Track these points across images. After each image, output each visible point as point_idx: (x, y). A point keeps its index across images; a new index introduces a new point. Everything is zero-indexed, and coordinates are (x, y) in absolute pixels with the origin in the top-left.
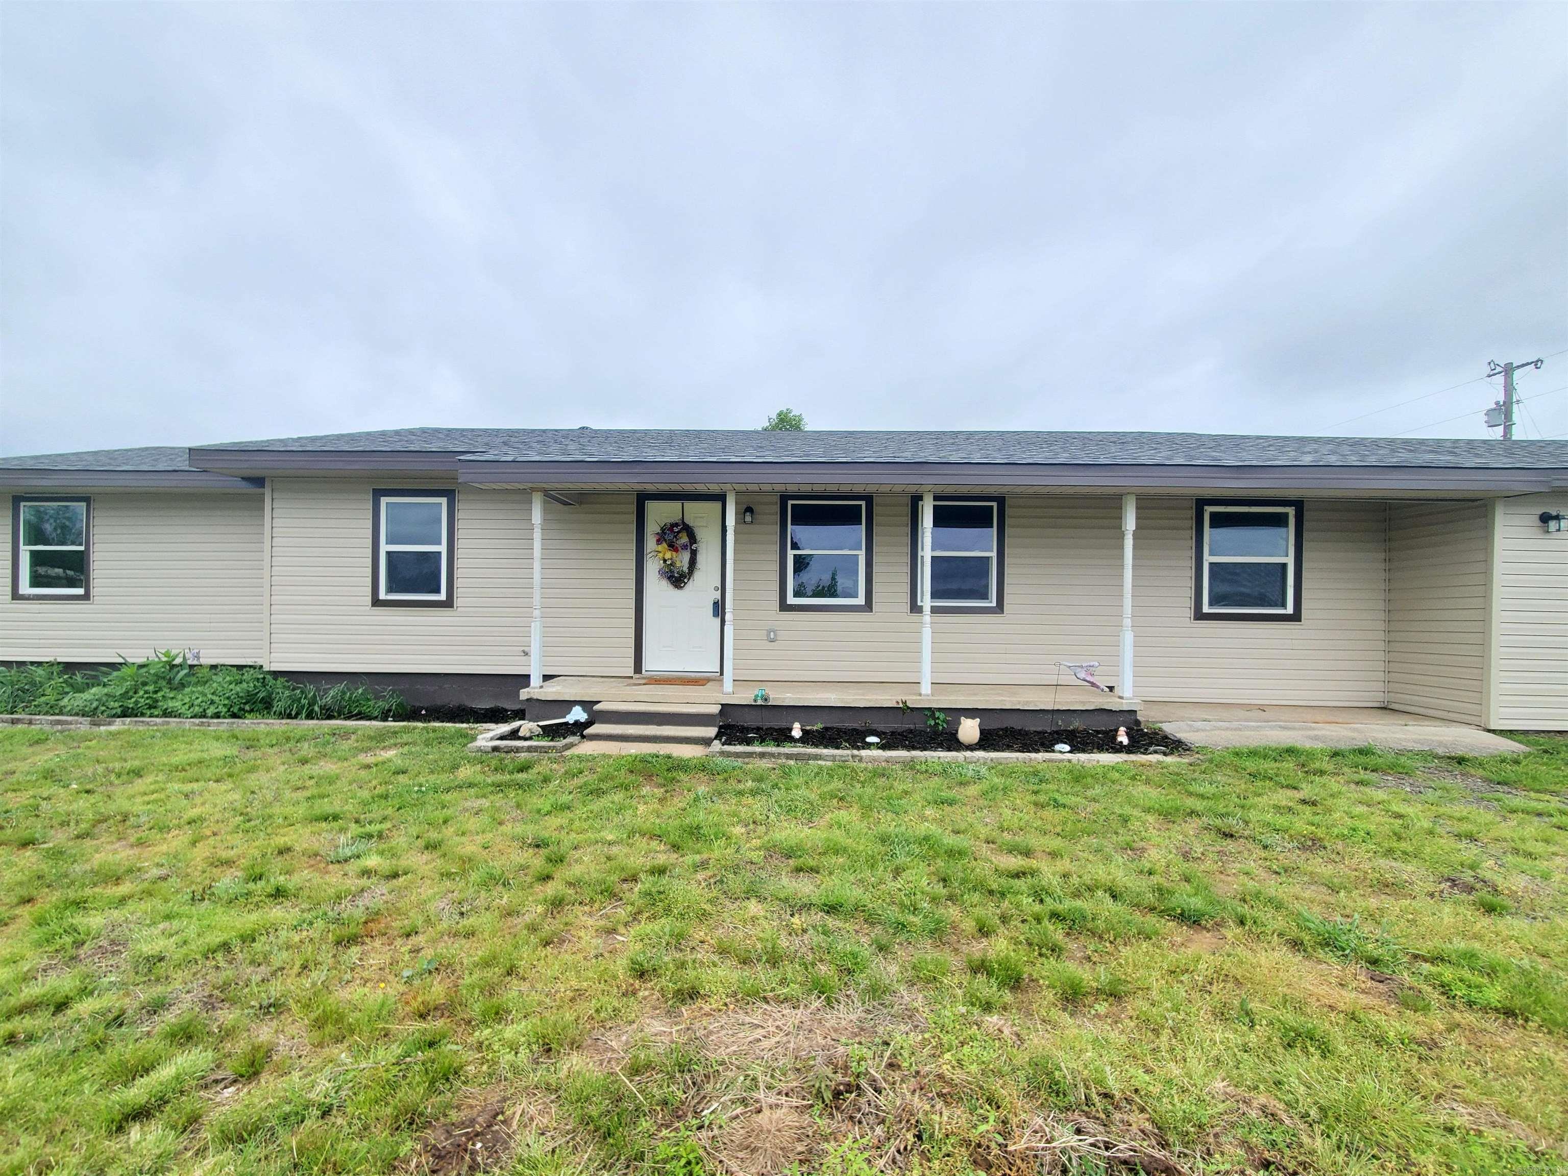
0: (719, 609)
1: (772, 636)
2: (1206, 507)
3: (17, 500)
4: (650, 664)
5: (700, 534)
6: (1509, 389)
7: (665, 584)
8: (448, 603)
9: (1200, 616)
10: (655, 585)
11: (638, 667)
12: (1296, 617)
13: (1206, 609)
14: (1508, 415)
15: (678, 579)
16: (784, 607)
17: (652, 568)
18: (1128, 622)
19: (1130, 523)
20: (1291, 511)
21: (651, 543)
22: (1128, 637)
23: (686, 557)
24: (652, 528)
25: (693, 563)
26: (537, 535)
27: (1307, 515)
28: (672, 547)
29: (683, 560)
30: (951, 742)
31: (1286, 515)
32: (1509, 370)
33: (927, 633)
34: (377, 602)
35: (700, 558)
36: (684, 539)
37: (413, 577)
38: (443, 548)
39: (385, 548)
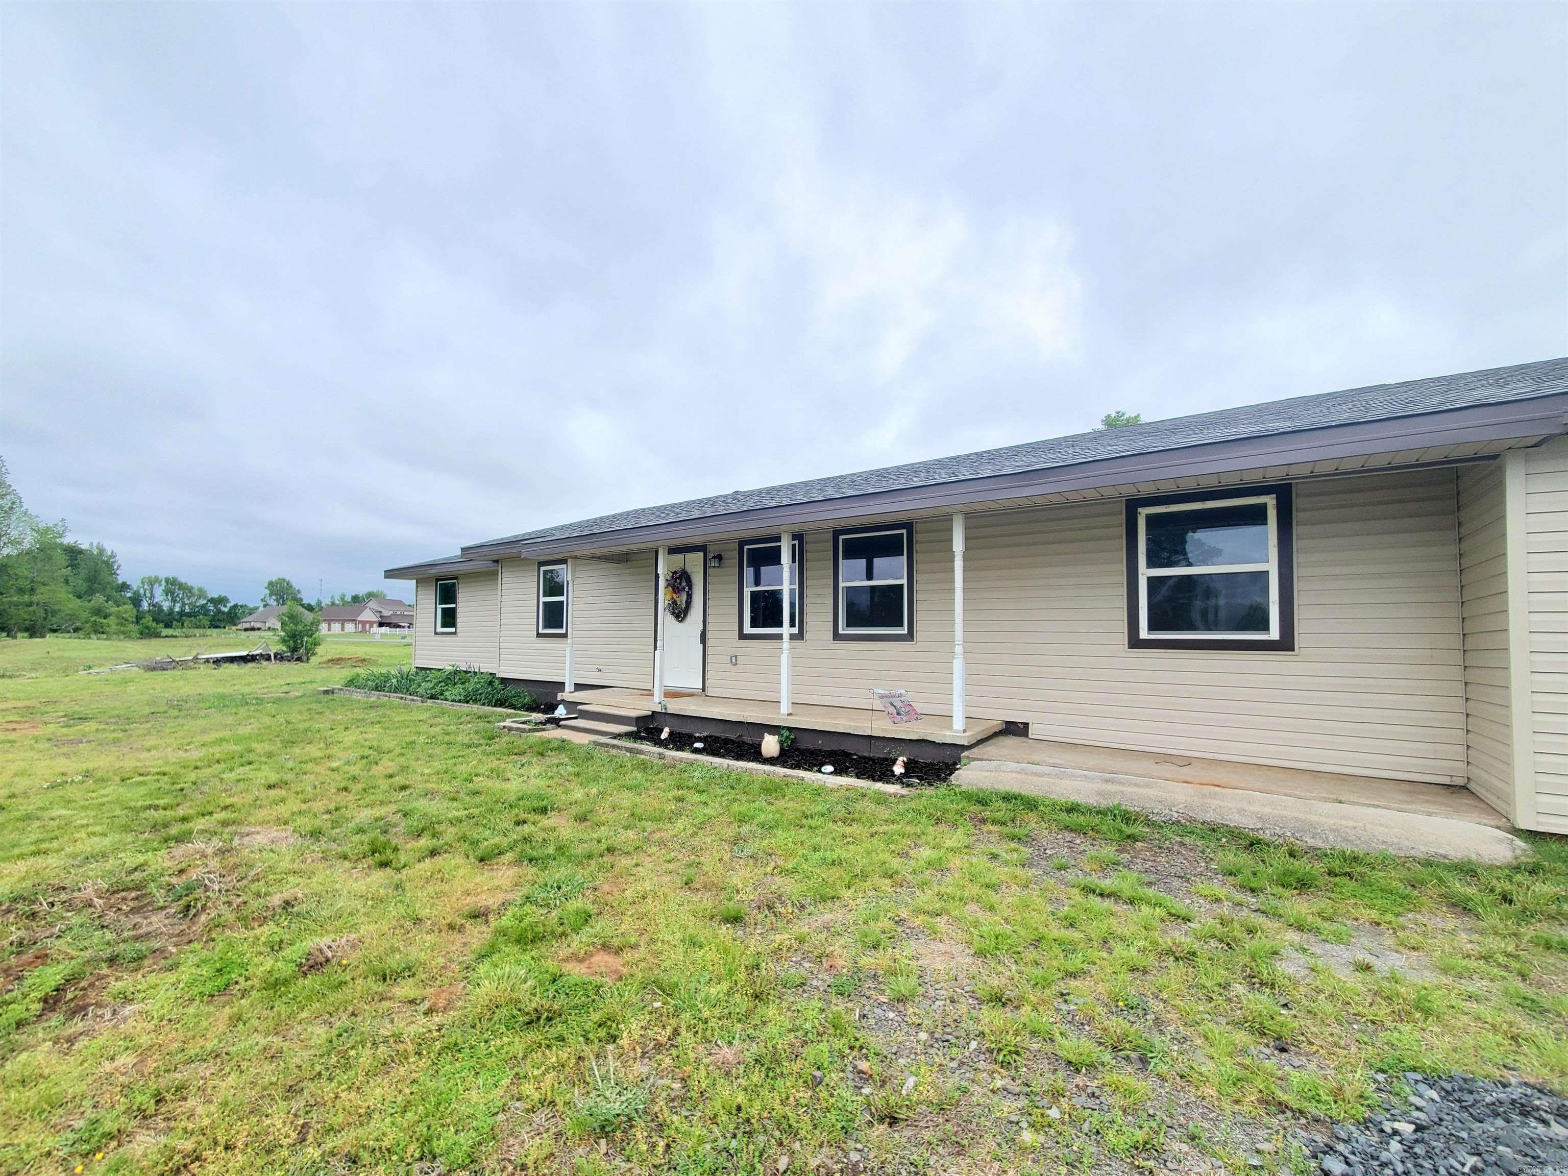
1: (734, 661)
2: (1140, 510)
3: (437, 580)
5: (693, 580)
7: (673, 619)
9: (1135, 643)
10: (665, 618)
12: (1286, 644)
13: (1144, 634)
15: (678, 614)
16: (742, 635)
17: (664, 604)
18: (959, 649)
19: (958, 545)
20: (1270, 501)
22: (958, 665)
23: (684, 597)
25: (688, 602)
27: (1297, 502)
28: (676, 590)
29: (682, 602)
30: (753, 753)
31: (1263, 508)
35: (694, 597)
36: (684, 584)
37: (554, 619)
38: (565, 598)
39: (542, 599)
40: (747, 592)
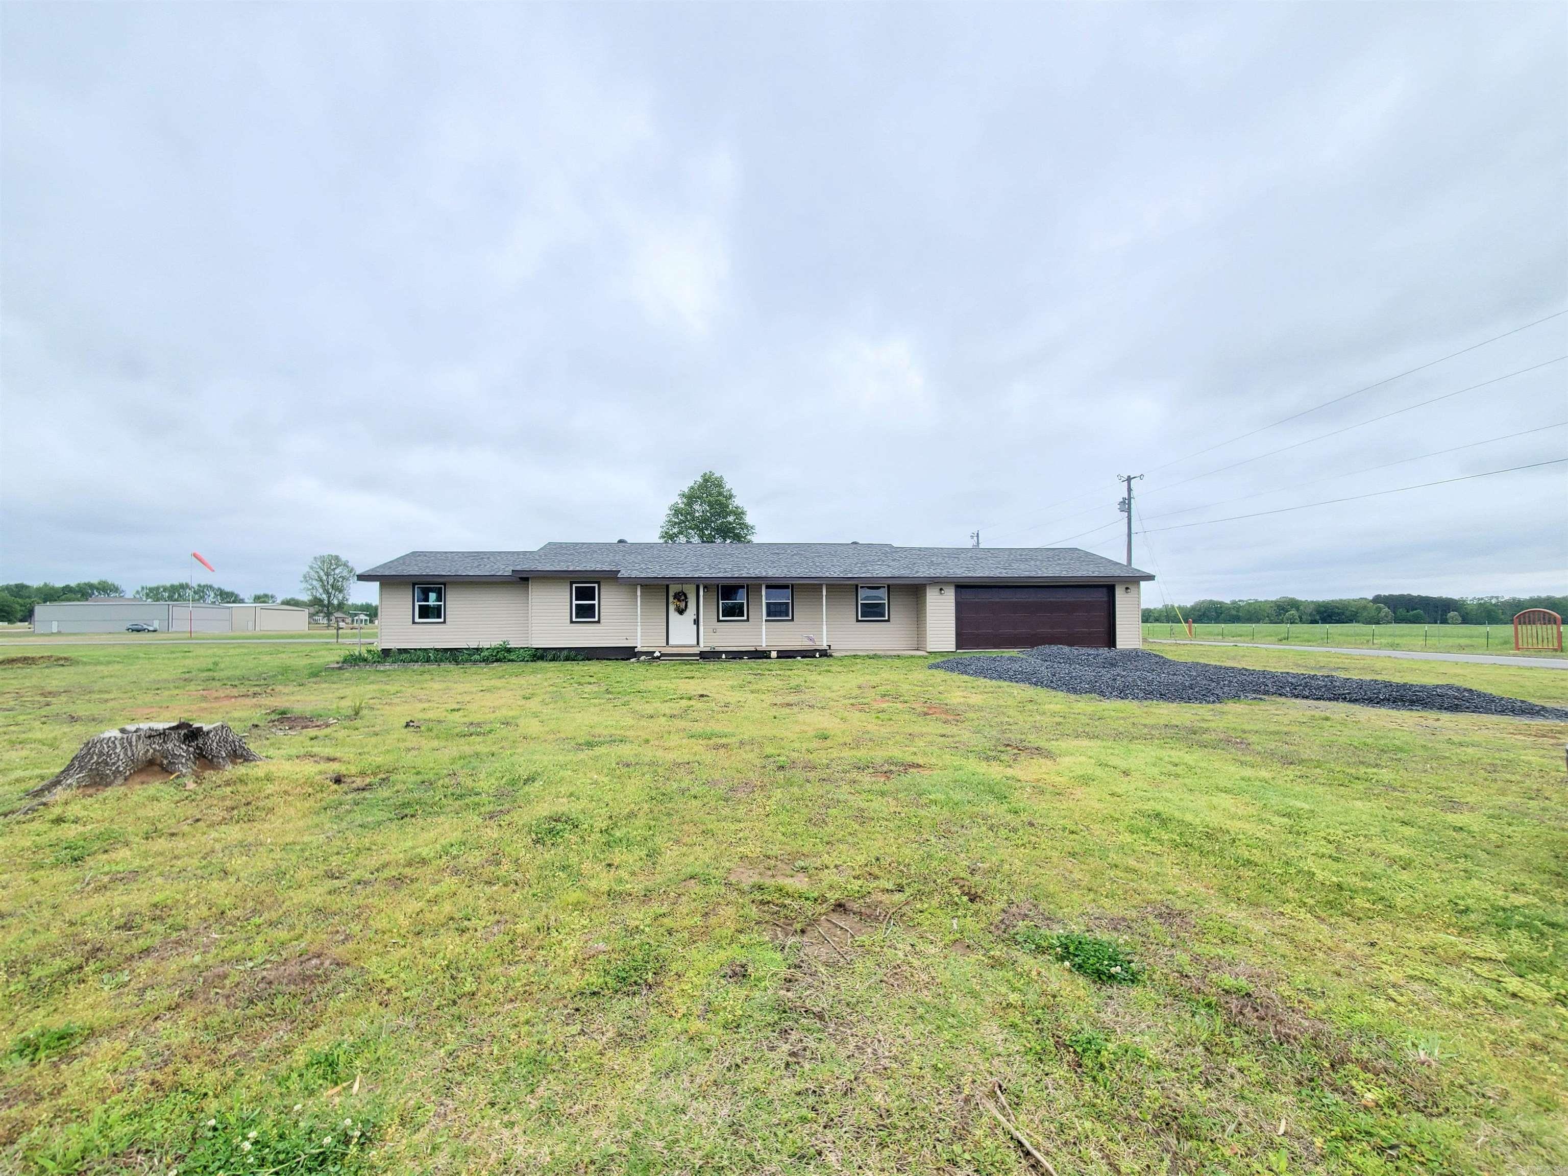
0: (697, 622)
1: (716, 629)
3: (414, 585)
4: (670, 642)
5: (688, 596)
6: (1129, 490)
7: (677, 613)
8: (599, 622)
9: (858, 621)
10: (673, 615)
11: (667, 643)
12: (888, 621)
13: (858, 618)
14: (1129, 504)
15: (681, 612)
16: (719, 621)
17: (672, 608)
19: (824, 593)
21: (671, 599)
22: (825, 627)
23: (684, 604)
24: (671, 594)
25: (686, 606)
26: (639, 599)
28: (679, 600)
29: (683, 605)
32: (1129, 479)
33: (764, 627)
34: (572, 622)
35: (689, 604)
36: (683, 598)
37: (585, 613)
38: (596, 602)
39: (575, 602)
40: (721, 602)
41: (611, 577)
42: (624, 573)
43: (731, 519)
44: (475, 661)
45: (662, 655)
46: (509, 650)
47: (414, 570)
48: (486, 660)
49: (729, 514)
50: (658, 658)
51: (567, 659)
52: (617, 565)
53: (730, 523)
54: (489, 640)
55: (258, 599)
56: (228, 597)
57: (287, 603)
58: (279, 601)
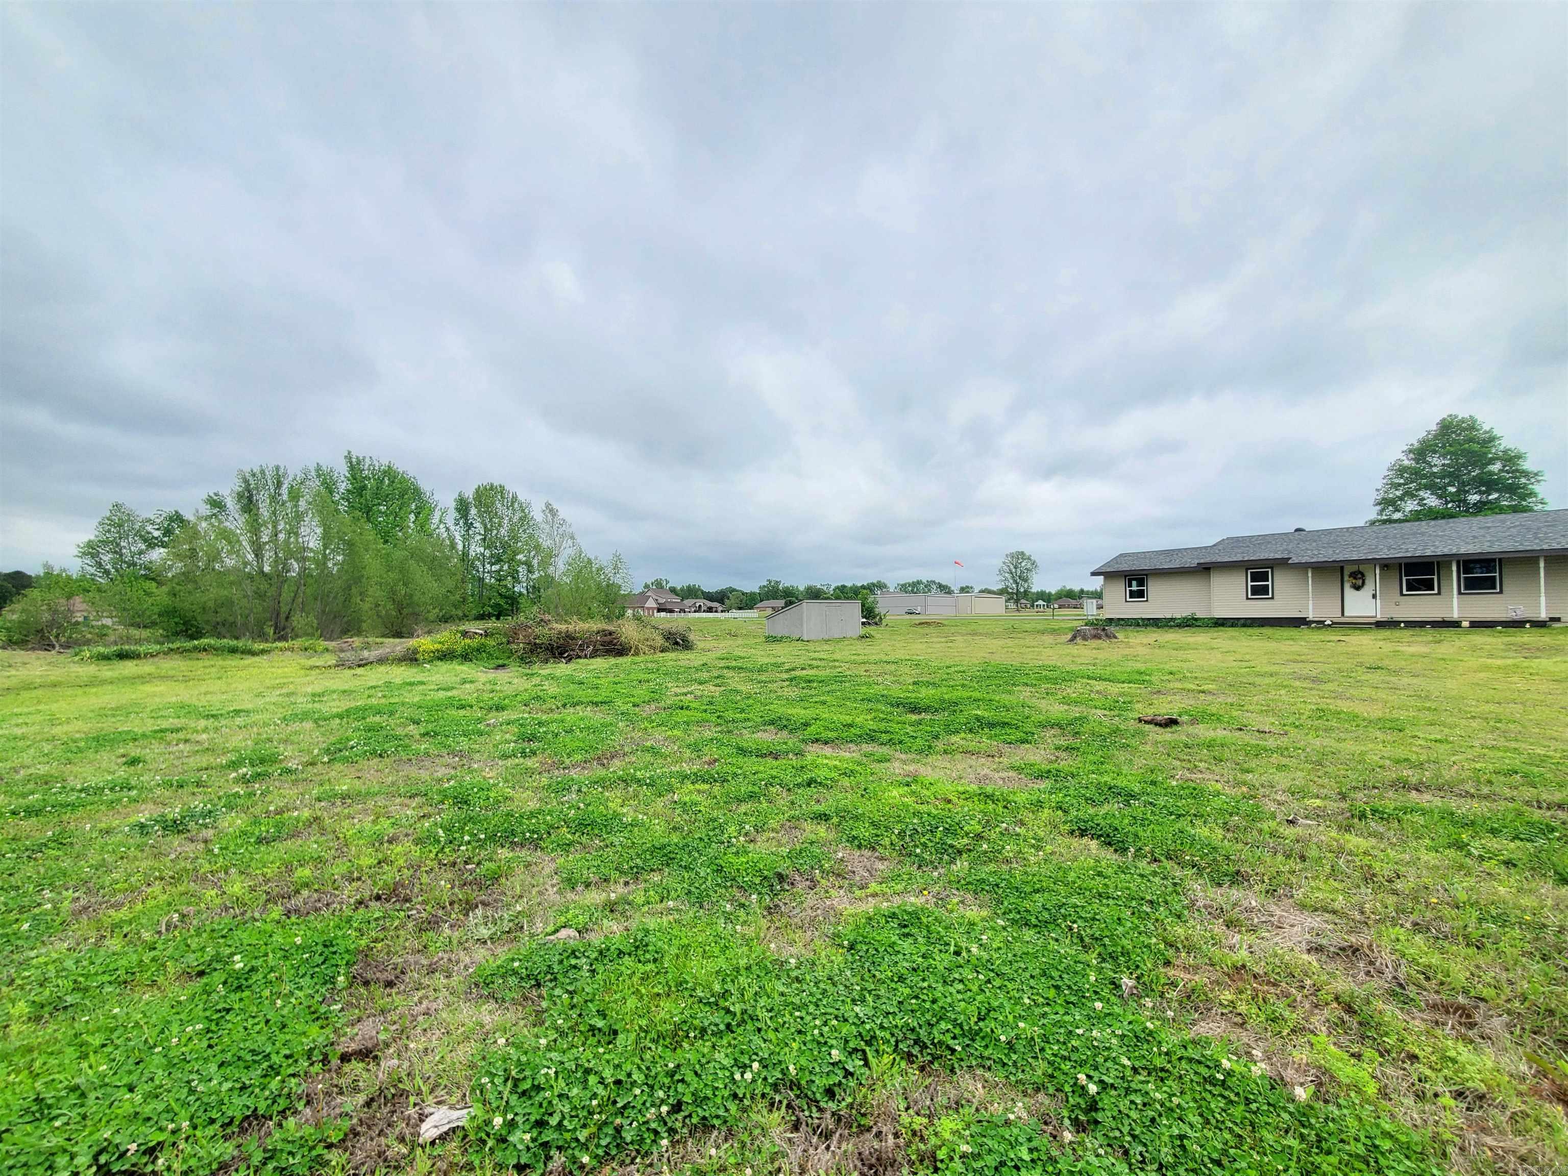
0: (1374, 596)
1: (1397, 602)
3: (1125, 576)
4: (1346, 614)
5: (1366, 574)
7: (1353, 590)
8: (1272, 598)
11: (1342, 614)
15: (1357, 588)
16: (1402, 595)
17: (1347, 586)
18: (1542, 594)
19: (1542, 564)
21: (1346, 578)
24: (1346, 574)
25: (1363, 583)
26: (1310, 579)
28: (1355, 578)
29: (1360, 582)
33: (1455, 599)
34: (1247, 598)
35: (1366, 581)
36: (1360, 576)
37: (1260, 591)
38: (1270, 583)
39: (1250, 584)
40: (1404, 579)
41: (1283, 563)
42: (1295, 560)
43: (1496, 467)
44: (1171, 627)
45: (1334, 623)
46: (1196, 620)
47: (1125, 567)
48: (1179, 626)
49: (1491, 461)
50: (1329, 625)
51: (1244, 626)
52: (1290, 552)
53: (1494, 474)
54: (1180, 613)
55: (963, 590)
56: (944, 589)
57: (982, 591)
58: (976, 591)
